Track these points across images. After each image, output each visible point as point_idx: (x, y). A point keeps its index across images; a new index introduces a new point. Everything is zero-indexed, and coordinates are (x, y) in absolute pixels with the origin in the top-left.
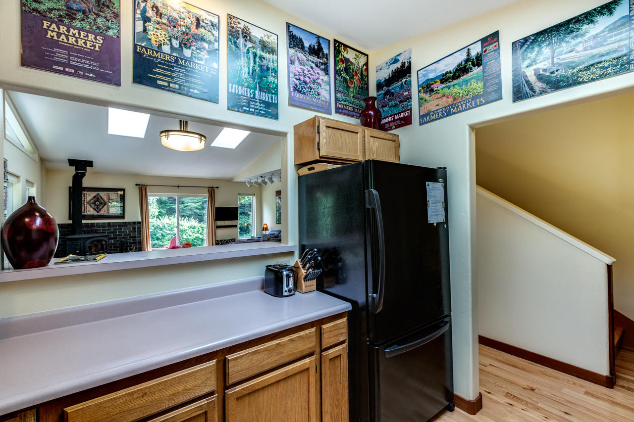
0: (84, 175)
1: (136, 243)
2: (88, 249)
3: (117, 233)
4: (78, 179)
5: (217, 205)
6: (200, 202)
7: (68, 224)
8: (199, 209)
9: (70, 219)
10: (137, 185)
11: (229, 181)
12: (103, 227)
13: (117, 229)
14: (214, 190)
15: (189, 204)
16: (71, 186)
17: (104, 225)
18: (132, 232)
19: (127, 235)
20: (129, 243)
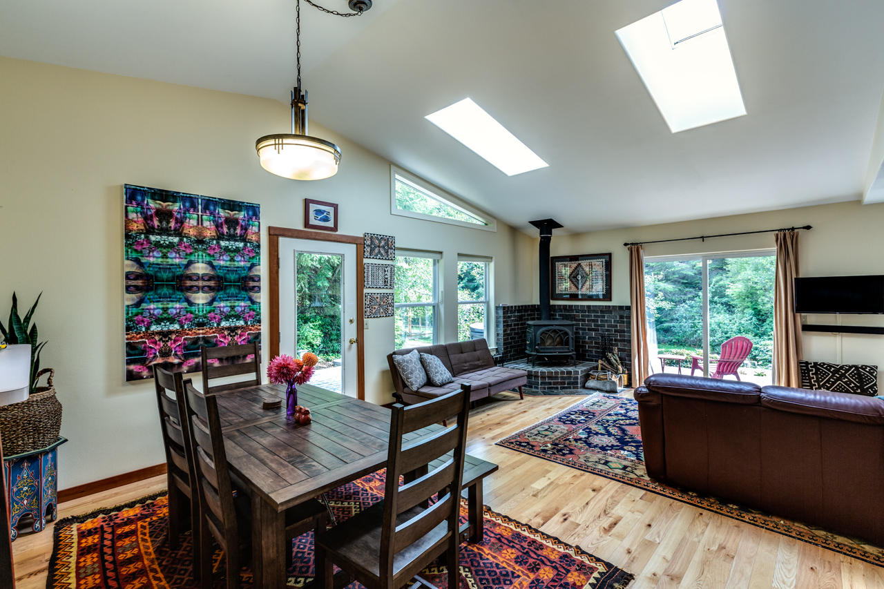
2: (539, 341)
3: (599, 323)
4: (544, 246)
10: (626, 244)
12: (582, 311)
13: (599, 317)
18: (618, 323)
19: (612, 326)
20: (616, 340)
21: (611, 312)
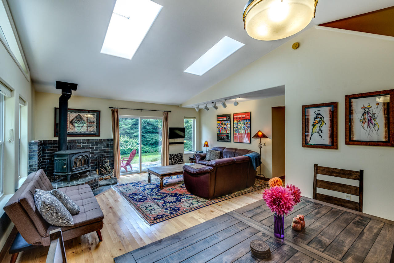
0: (69, 96)
1: (109, 157)
2: (73, 164)
3: (95, 149)
4: (64, 100)
5: (170, 126)
6: (129, 125)
7: (54, 141)
8: (129, 129)
9: (55, 136)
10: (110, 108)
11: (178, 106)
12: (83, 143)
13: (94, 145)
14: (168, 113)
15: (123, 126)
16: (58, 107)
17: (83, 142)
18: (106, 148)
19: (102, 150)
20: (104, 157)
21: (102, 142)
